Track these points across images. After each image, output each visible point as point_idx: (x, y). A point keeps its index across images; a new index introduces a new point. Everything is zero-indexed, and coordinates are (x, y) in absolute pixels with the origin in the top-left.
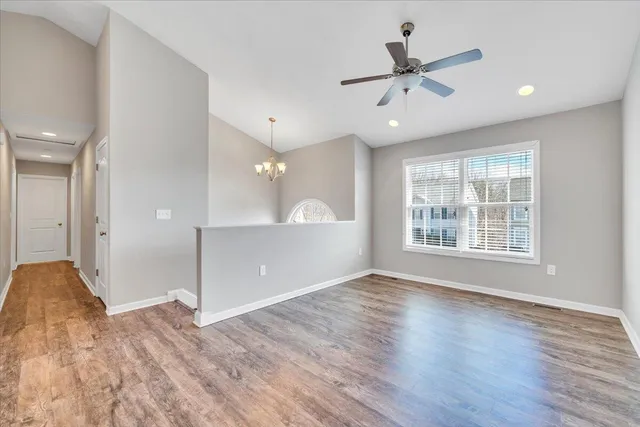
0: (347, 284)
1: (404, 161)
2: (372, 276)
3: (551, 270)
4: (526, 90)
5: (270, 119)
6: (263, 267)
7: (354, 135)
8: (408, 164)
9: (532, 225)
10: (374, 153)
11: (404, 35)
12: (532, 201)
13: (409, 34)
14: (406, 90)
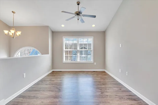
0: (48, 75)
1: (63, 37)
2: (53, 72)
3: (95, 64)
4: (94, 26)
5: (13, 12)
6: (24, 74)
7: (48, 26)
8: (64, 38)
9: (92, 54)
10: (53, 33)
11: (78, 5)
12: (92, 49)
13: (79, 5)
14: (78, 19)
